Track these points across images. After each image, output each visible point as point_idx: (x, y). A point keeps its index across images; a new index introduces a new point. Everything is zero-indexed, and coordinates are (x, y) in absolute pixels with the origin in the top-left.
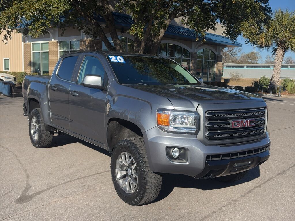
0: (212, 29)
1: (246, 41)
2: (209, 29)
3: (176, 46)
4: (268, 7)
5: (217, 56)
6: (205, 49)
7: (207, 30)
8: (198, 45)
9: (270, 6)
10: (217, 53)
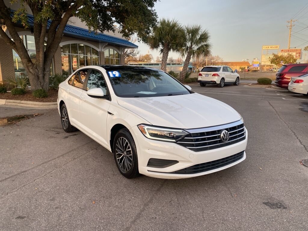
0: (112, 30)
1: (138, 39)
2: (109, 31)
3: (86, 46)
4: (155, 12)
5: (121, 55)
6: (110, 49)
7: (108, 31)
8: (104, 46)
9: (156, 11)
10: (120, 53)
